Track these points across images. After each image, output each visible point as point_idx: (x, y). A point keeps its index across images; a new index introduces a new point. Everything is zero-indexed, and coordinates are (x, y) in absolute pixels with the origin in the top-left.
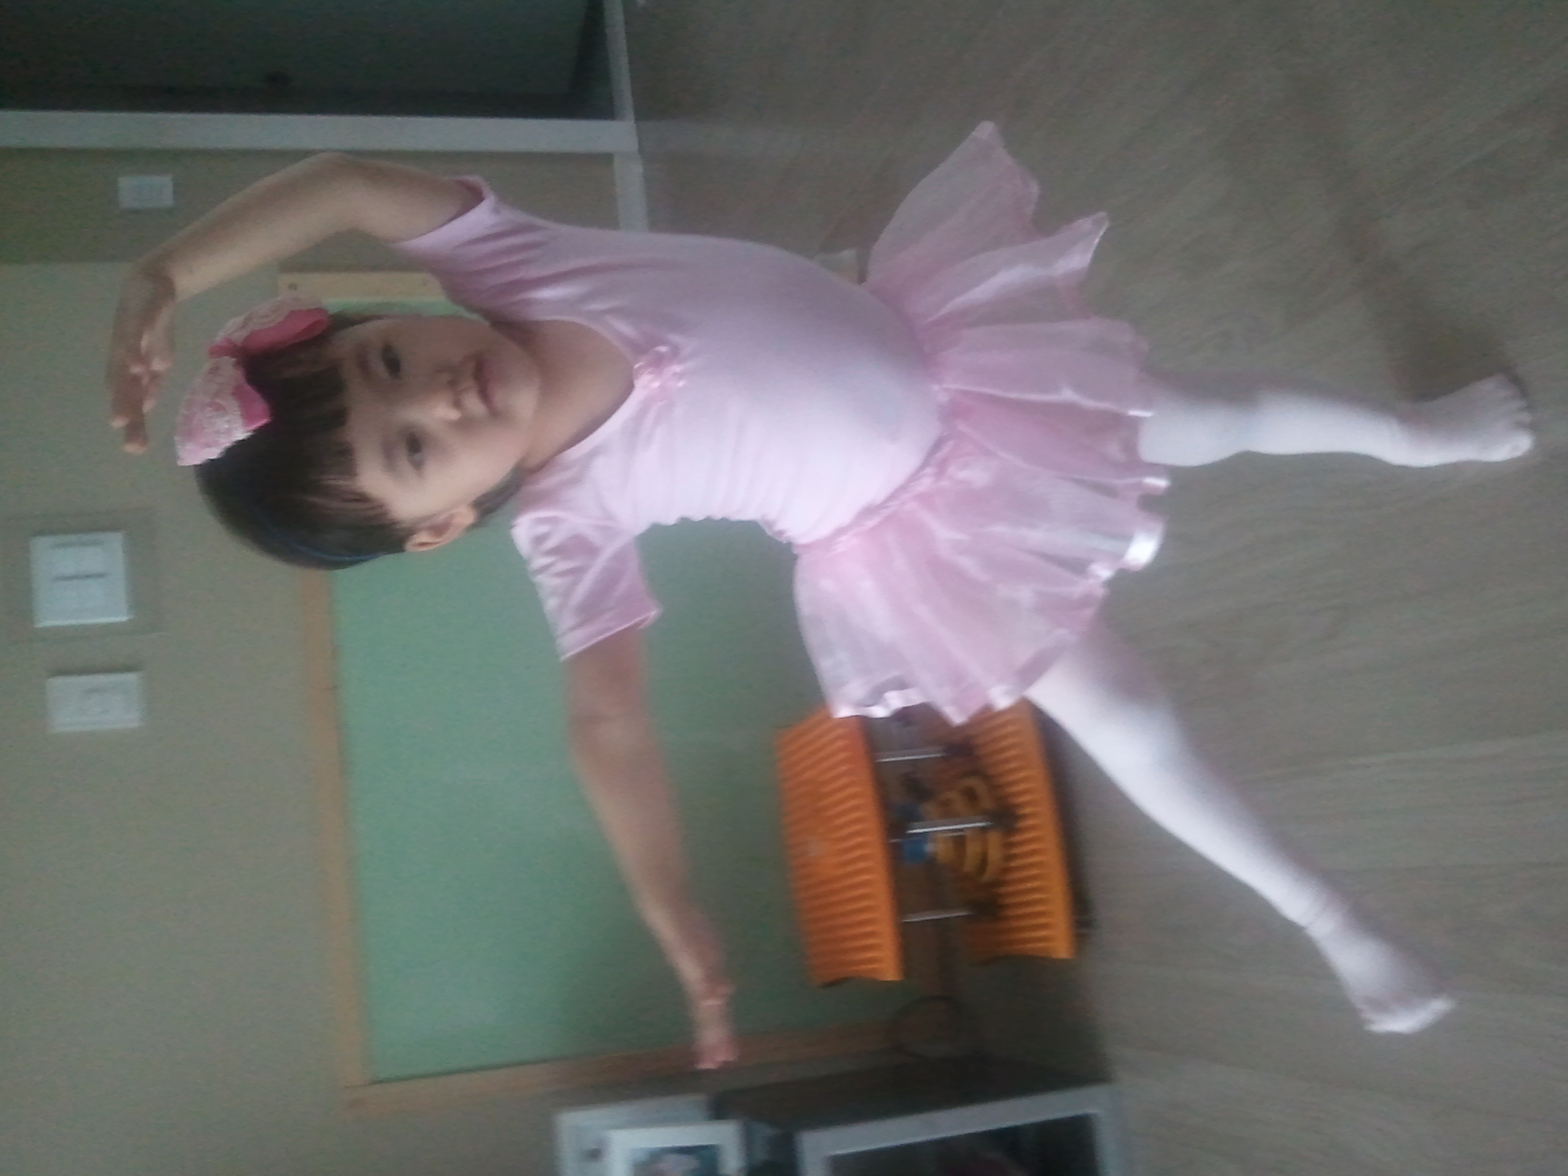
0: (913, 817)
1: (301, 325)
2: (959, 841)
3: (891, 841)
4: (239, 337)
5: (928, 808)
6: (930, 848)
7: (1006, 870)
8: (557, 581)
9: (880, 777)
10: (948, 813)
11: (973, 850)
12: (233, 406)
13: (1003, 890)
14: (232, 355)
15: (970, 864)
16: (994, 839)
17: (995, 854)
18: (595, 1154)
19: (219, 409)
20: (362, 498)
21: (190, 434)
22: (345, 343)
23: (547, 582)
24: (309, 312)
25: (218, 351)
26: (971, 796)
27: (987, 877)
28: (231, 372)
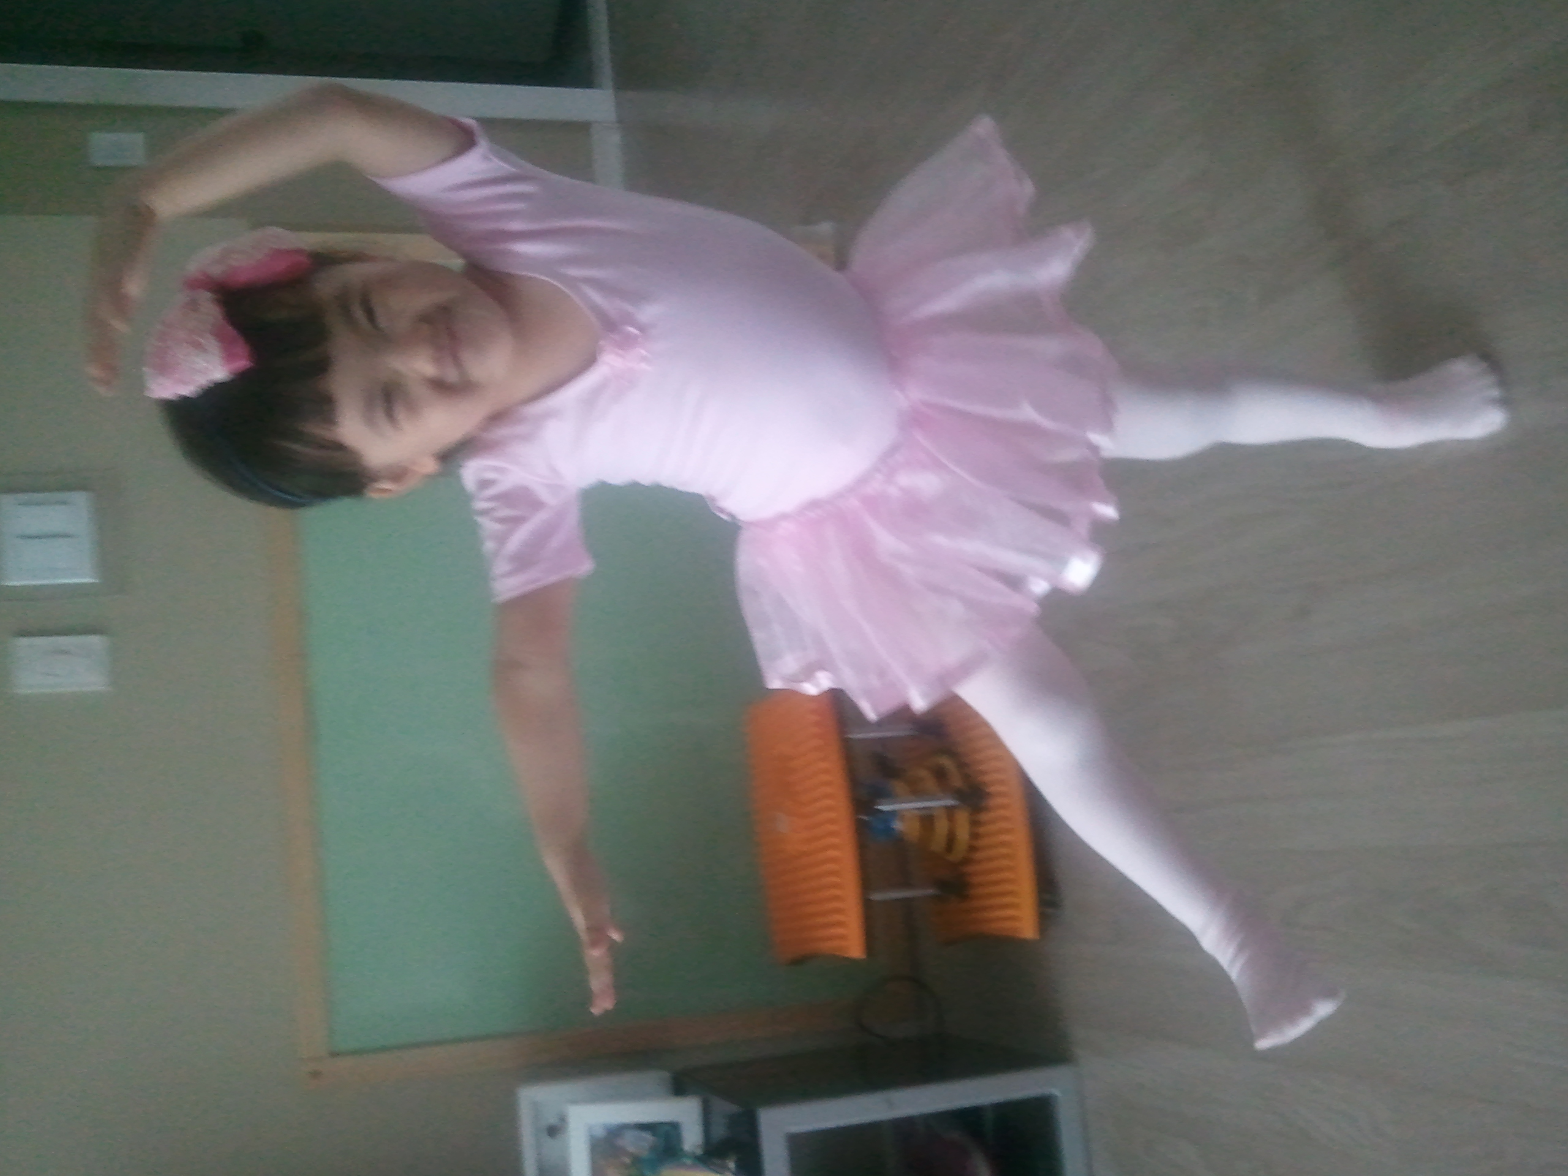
0: (881, 794)
1: (281, 266)
2: (927, 820)
3: (860, 817)
4: (216, 271)
5: (898, 786)
6: (898, 825)
7: (972, 849)
8: (497, 527)
9: (849, 752)
10: (916, 791)
11: (942, 827)
12: (213, 345)
13: (970, 869)
14: (209, 290)
15: (938, 842)
16: (963, 818)
17: (963, 833)
18: (554, 1131)
19: (198, 346)
20: (340, 447)
21: (164, 368)
22: (326, 286)
23: (488, 525)
24: (289, 252)
25: (195, 284)
26: (940, 775)
27: (953, 857)
28: (210, 310)
